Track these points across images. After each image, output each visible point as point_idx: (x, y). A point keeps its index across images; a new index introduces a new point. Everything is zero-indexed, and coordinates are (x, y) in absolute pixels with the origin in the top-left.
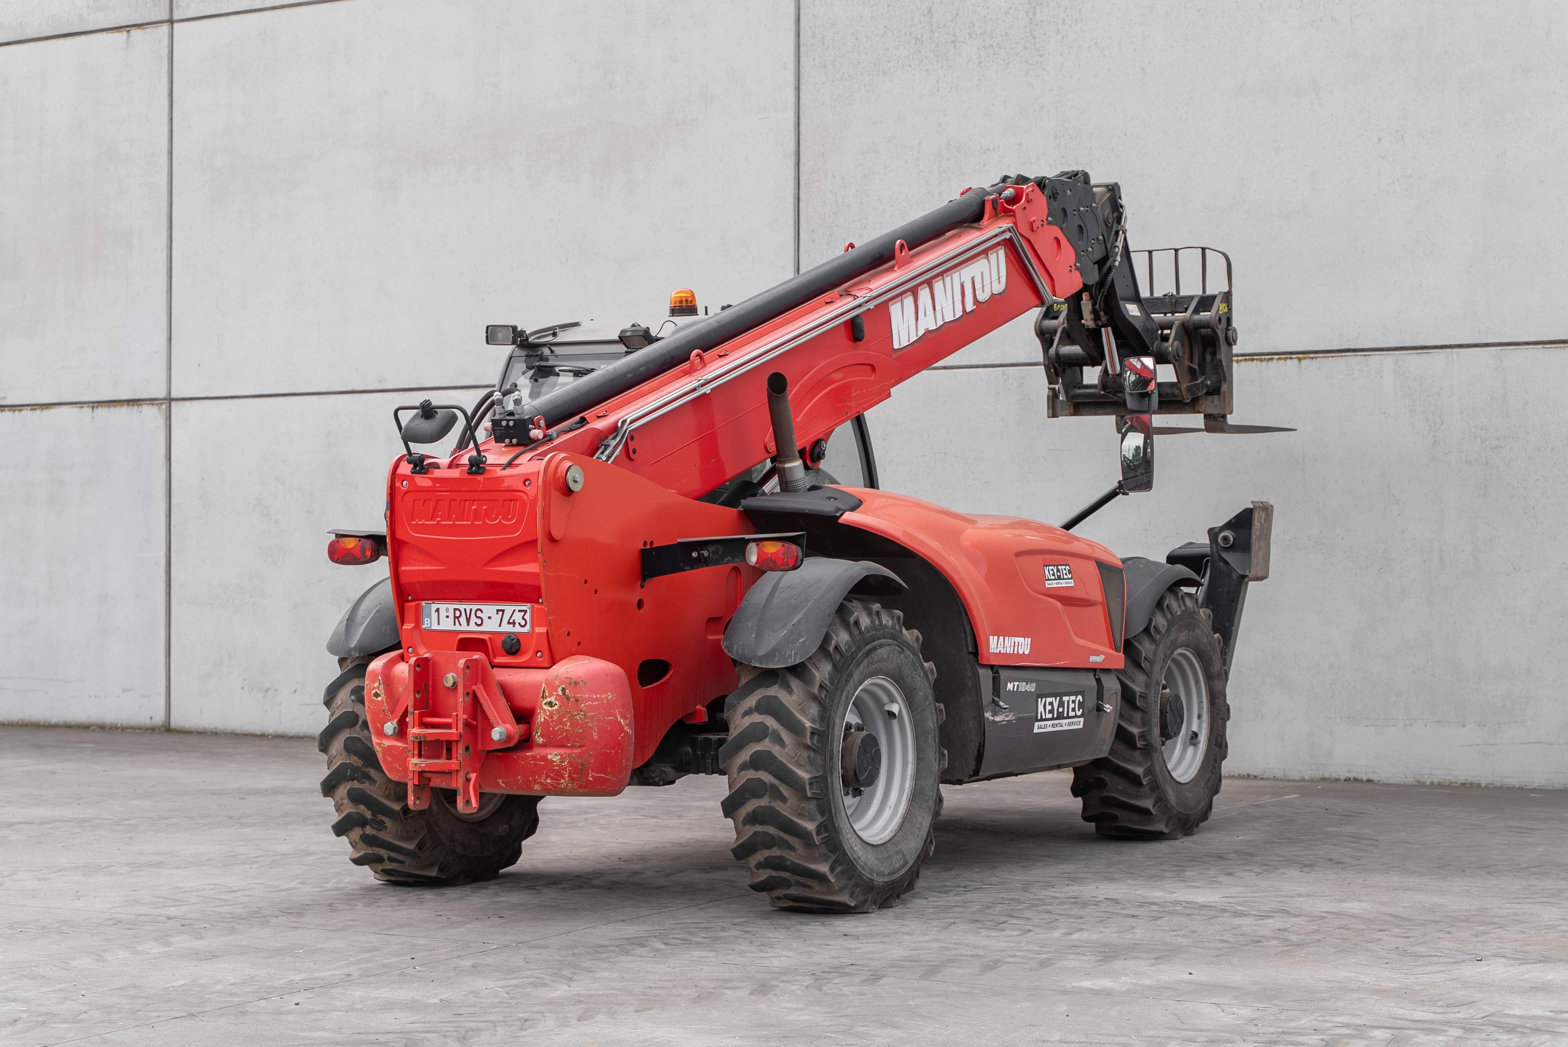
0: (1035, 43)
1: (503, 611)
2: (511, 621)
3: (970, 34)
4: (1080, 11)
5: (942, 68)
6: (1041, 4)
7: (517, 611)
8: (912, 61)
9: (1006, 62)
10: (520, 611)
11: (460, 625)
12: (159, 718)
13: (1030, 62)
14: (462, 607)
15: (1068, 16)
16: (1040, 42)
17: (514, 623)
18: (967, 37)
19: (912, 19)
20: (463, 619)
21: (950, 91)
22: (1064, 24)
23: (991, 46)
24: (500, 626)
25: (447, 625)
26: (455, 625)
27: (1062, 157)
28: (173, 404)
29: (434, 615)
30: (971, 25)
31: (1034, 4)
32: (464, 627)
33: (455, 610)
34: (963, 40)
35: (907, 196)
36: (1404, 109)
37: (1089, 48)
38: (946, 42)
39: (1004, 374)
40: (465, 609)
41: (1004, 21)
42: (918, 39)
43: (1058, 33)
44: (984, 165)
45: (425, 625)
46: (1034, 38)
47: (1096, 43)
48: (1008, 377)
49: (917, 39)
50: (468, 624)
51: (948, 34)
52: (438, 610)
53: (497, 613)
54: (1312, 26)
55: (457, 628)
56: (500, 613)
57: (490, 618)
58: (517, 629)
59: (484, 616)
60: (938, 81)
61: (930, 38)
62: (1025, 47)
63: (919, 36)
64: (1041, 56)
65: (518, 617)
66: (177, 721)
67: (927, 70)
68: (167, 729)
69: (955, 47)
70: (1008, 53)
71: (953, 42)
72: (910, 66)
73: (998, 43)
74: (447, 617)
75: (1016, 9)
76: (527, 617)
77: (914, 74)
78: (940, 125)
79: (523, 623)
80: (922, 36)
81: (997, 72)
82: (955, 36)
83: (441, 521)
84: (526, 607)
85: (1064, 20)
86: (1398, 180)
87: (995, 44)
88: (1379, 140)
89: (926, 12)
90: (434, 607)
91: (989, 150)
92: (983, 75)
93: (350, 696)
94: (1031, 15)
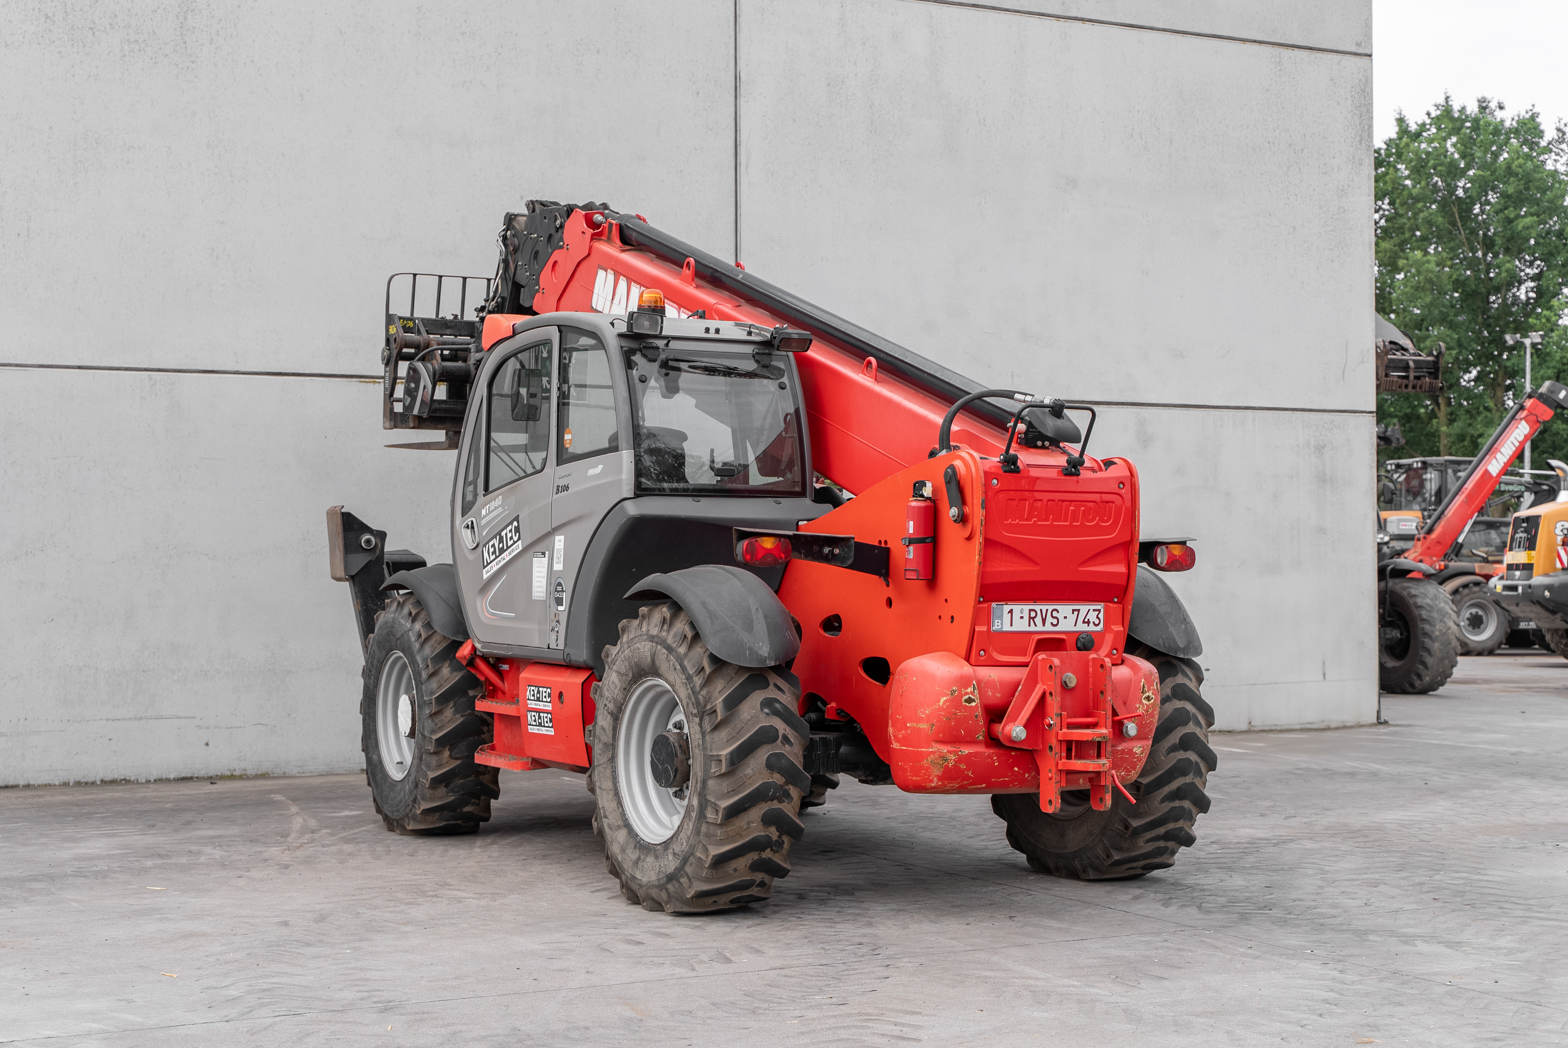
0: (186, 48)
1: (1078, 611)
2: (1086, 620)
3: (111, 25)
4: (235, 26)
5: (78, 53)
6: (193, 10)
7: (1091, 611)
8: (41, 39)
9: (154, 61)
10: (1094, 610)
11: (1036, 625)
13: (180, 66)
14: (1037, 608)
15: (222, 28)
16: (192, 48)
17: (1088, 622)
18: (108, 27)
20: (1039, 620)
21: (87, 80)
22: (218, 35)
23: (136, 41)
24: (1075, 625)
25: (1021, 625)
26: (1029, 625)
27: (216, 167)
29: (1007, 617)
30: (113, 16)
31: (185, 9)
32: (1040, 628)
33: (1030, 610)
34: (103, 29)
35: (34, 181)
36: (543, 174)
37: (245, 64)
38: (82, 27)
39: (150, 379)
40: (1041, 610)
41: (151, 19)
42: (49, 18)
43: (211, 43)
44: (128, 163)
45: (996, 626)
46: (185, 43)
47: (252, 61)
49: (47, 17)
50: (1044, 625)
51: (86, 19)
52: (1011, 611)
53: (1073, 613)
54: (463, 86)
55: (1033, 628)
56: (1076, 613)
57: (1065, 617)
58: (1092, 628)
59: (1060, 616)
60: (73, 67)
61: (64, 20)
62: (174, 50)
63: (51, 15)
64: (193, 62)
65: (1092, 617)
67: (60, 52)
69: (93, 34)
70: (156, 53)
71: (92, 29)
72: (38, 44)
73: (145, 40)
74: (1022, 617)
75: (164, 9)
76: (1101, 616)
77: (44, 54)
78: (75, 113)
79: (1097, 622)
80: (54, 15)
81: (142, 69)
82: (94, 23)
83: (1038, 521)
84: (1100, 606)
85: (218, 31)
87: (140, 41)
90: (1007, 608)
91: (133, 147)
92: (127, 70)
93: (762, 710)
94: (181, 19)
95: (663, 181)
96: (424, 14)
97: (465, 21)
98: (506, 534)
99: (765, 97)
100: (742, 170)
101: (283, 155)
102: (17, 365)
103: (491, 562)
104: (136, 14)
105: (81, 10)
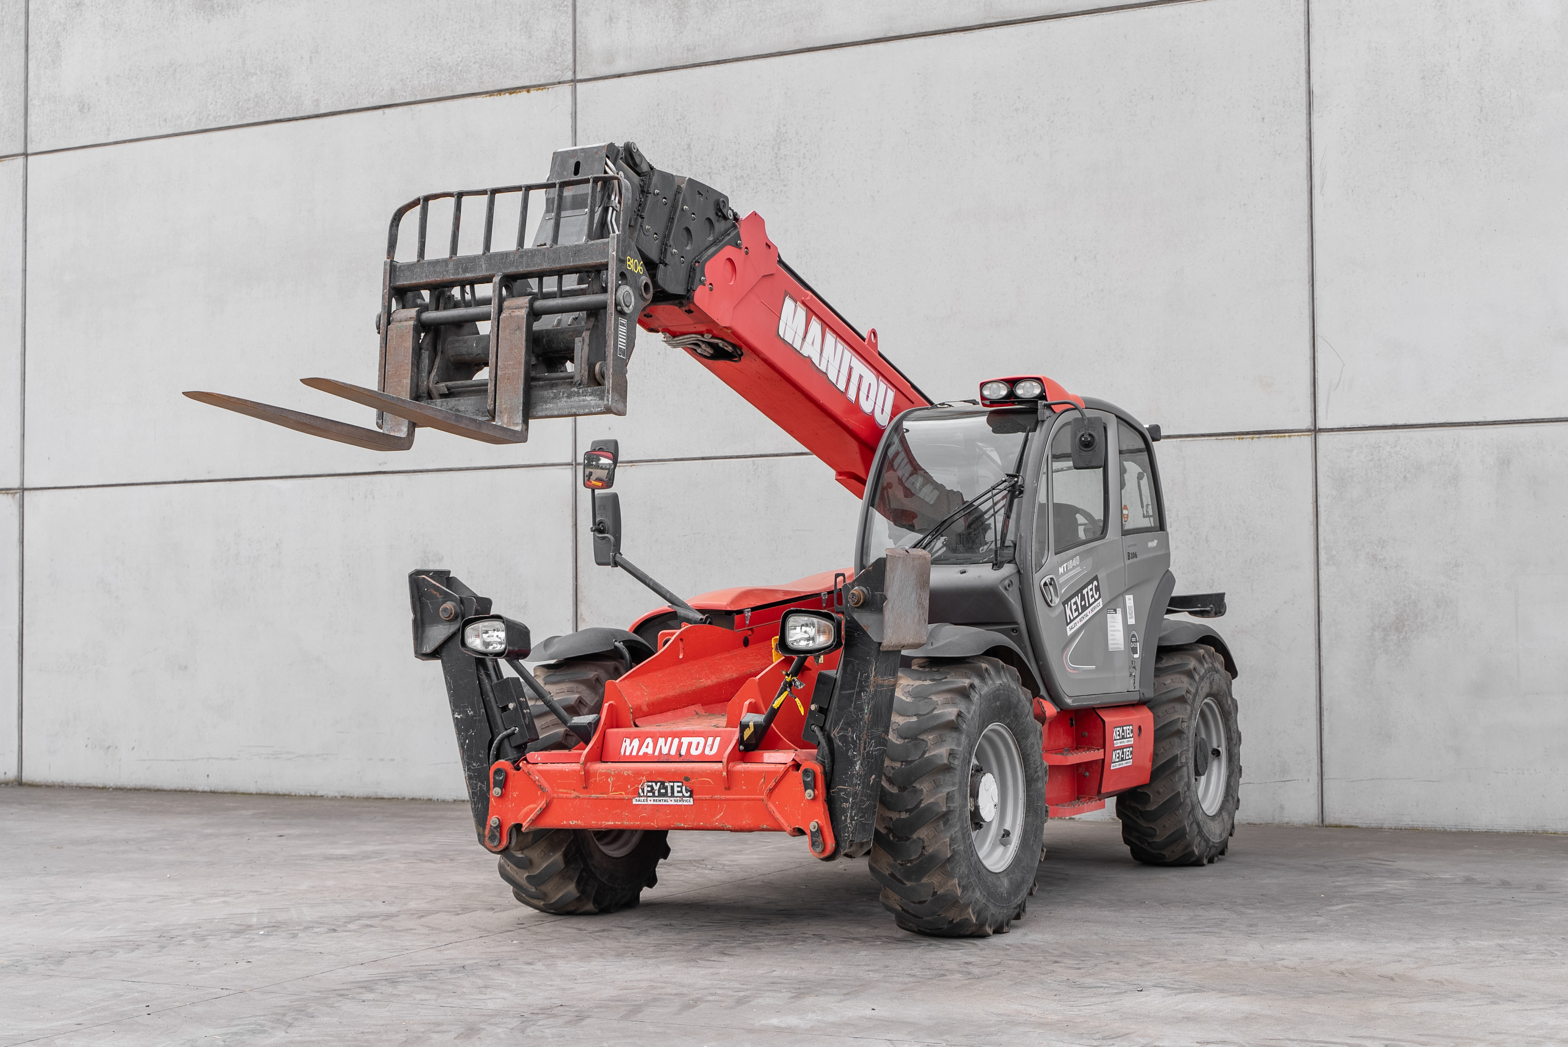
0: (780, 174)
3: (723, 167)
4: (818, 146)
6: (785, 141)
9: (755, 191)
12: (12, 774)
13: (775, 191)
15: (808, 151)
16: (784, 174)
18: (721, 169)
19: (673, 154)
22: (804, 158)
23: (742, 177)
28: (26, 493)
31: (779, 141)
36: (1096, 232)
37: (826, 178)
39: (754, 464)
41: (753, 155)
43: (799, 166)
46: (779, 170)
47: (832, 175)
48: (758, 466)
51: (705, 166)
54: (1017, 160)
63: (680, 168)
64: (785, 186)
66: (28, 776)
68: (20, 783)
69: (711, 178)
70: (757, 183)
71: (709, 173)
75: (763, 145)
81: (747, 200)
82: (710, 168)
85: (805, 154)
86: (1092, 294)
87: (745, 175)
88: (1076, 259)
89: (686, 147)
94: (776, 150)
95: (1224, 218)
96: (980, 99)
97: (1019, 97)
98: (1087, 592)
99: (1343, 107)
100: (1316, 191)
101: (858, 254)
102: (659, 461)
103: (1075, 619)
104: (742, 154)
105: (701, 159)
